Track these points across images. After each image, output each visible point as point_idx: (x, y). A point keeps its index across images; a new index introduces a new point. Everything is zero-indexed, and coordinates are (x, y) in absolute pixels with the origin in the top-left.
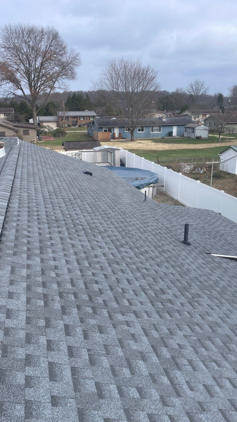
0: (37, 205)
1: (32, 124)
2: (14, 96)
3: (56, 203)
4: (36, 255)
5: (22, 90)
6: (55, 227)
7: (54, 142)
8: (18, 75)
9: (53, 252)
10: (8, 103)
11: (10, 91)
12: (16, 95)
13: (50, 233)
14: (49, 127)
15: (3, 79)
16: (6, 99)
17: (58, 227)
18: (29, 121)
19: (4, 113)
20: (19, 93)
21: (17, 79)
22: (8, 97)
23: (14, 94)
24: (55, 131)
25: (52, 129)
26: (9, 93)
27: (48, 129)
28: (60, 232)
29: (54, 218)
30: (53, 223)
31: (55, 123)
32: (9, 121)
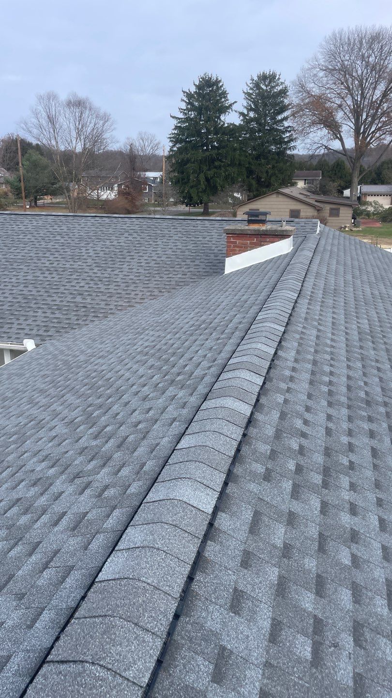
0: (332, 359)
1: (348, 198)
2: (326, 151)
3: (371, 360)
4: (313, 489)
5: (341, 140)
6: (362, 418)
7: (382, 230)
8: (339, 116)
9: (353, 487)
10: (315, 162)
11: (321, 142)
12: (330, 149)
13: (350, 433)
14: (377, 205)
15: (313, 123)
16: (312, 157)
17: (370, 419)
18: (342, 193)
19: (305, 180)
20: (336, 145)
21: (336, 122)
22: (316, 153)
23: (326, 147)
24: (386, 210)
25: (382, 207)
26: (319, 145)
27: (375, 207)
28: (372, 434)
29: (362, 394)
30: (360, 408)
31: (388, 197)
32: (310, 192)
